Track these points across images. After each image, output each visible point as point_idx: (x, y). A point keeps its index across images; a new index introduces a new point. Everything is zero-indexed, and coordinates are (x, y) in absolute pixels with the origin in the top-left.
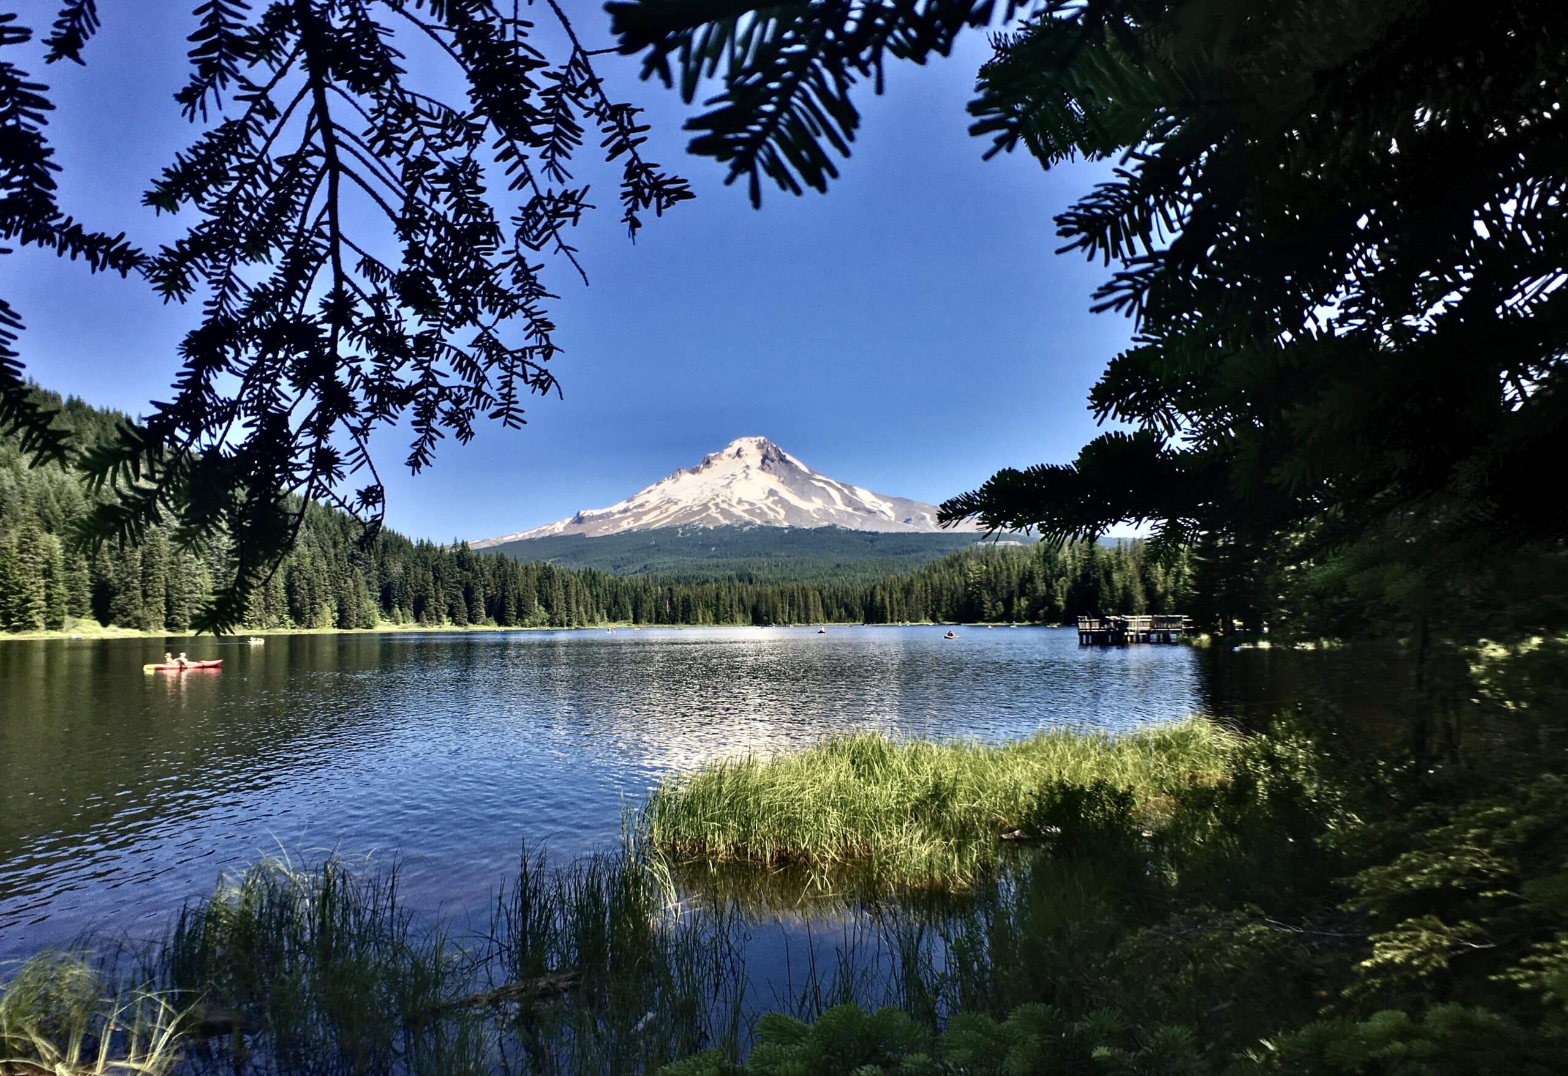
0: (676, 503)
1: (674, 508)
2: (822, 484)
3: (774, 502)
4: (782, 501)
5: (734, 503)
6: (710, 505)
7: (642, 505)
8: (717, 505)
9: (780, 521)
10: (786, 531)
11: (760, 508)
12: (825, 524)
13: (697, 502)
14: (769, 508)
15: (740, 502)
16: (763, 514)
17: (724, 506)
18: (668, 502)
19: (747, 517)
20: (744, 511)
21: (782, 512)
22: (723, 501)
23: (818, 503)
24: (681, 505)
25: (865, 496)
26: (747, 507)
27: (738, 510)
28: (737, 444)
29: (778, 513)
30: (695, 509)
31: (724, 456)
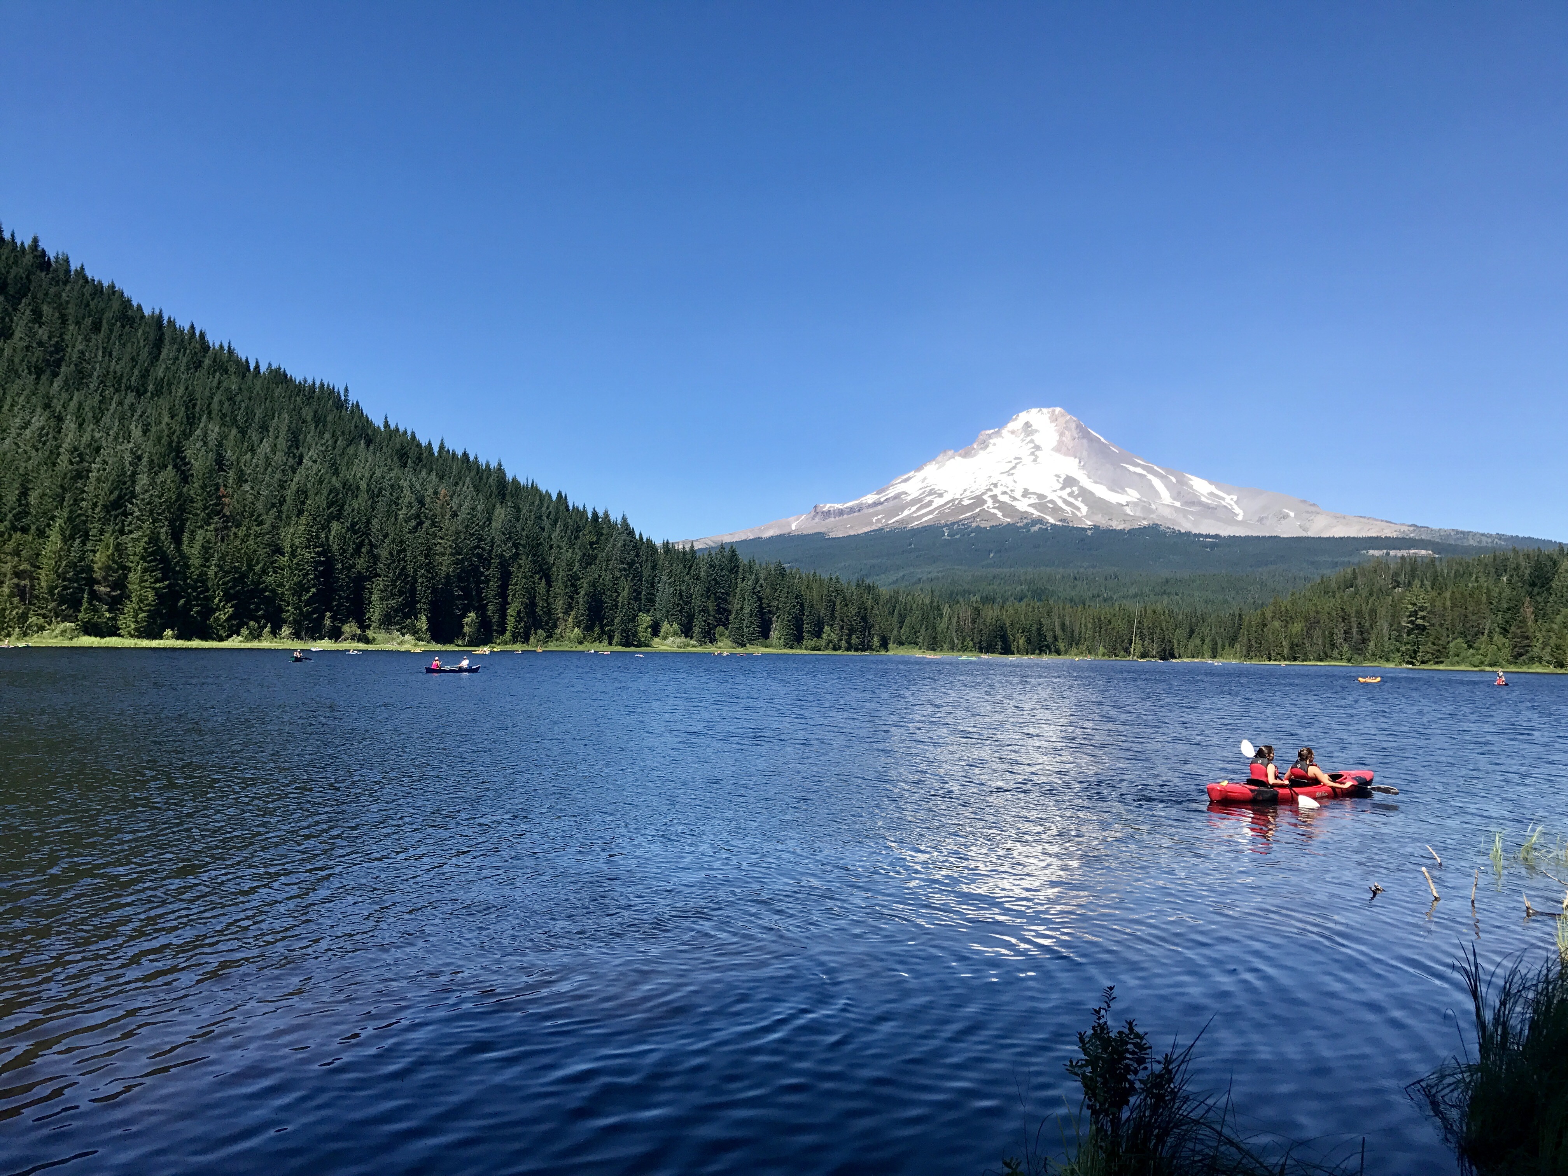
0: (941, 495)
1: (938, 502)
2: (1139, 470)
3: (1071, 494)
4: (1085, 495)
5: (1018, 494)
6: (985, 497)
7: (897, 497)
8: (994, 497)
9: (1080, 519)
10: (1089, 533)
11: (1052, 501)
12: (1145, 523)
13: (968, 493)
14: (1065, 501)
15: (1026, 493)
16: (1056, 509)
17: (1004, 498)
18: (930, 494)
19: (1036, 513)
20: (1030, 505)
21: (1084, 509)
22: (1005, 493)
23: (1133, 495)
24: (947, 498)
25: (1201, 486)
26: (1034, 500)
27: (1023, 505)
28: (1024, 417)
29: (1078, 509)
30: (966, 502)
31: (1005, 432)
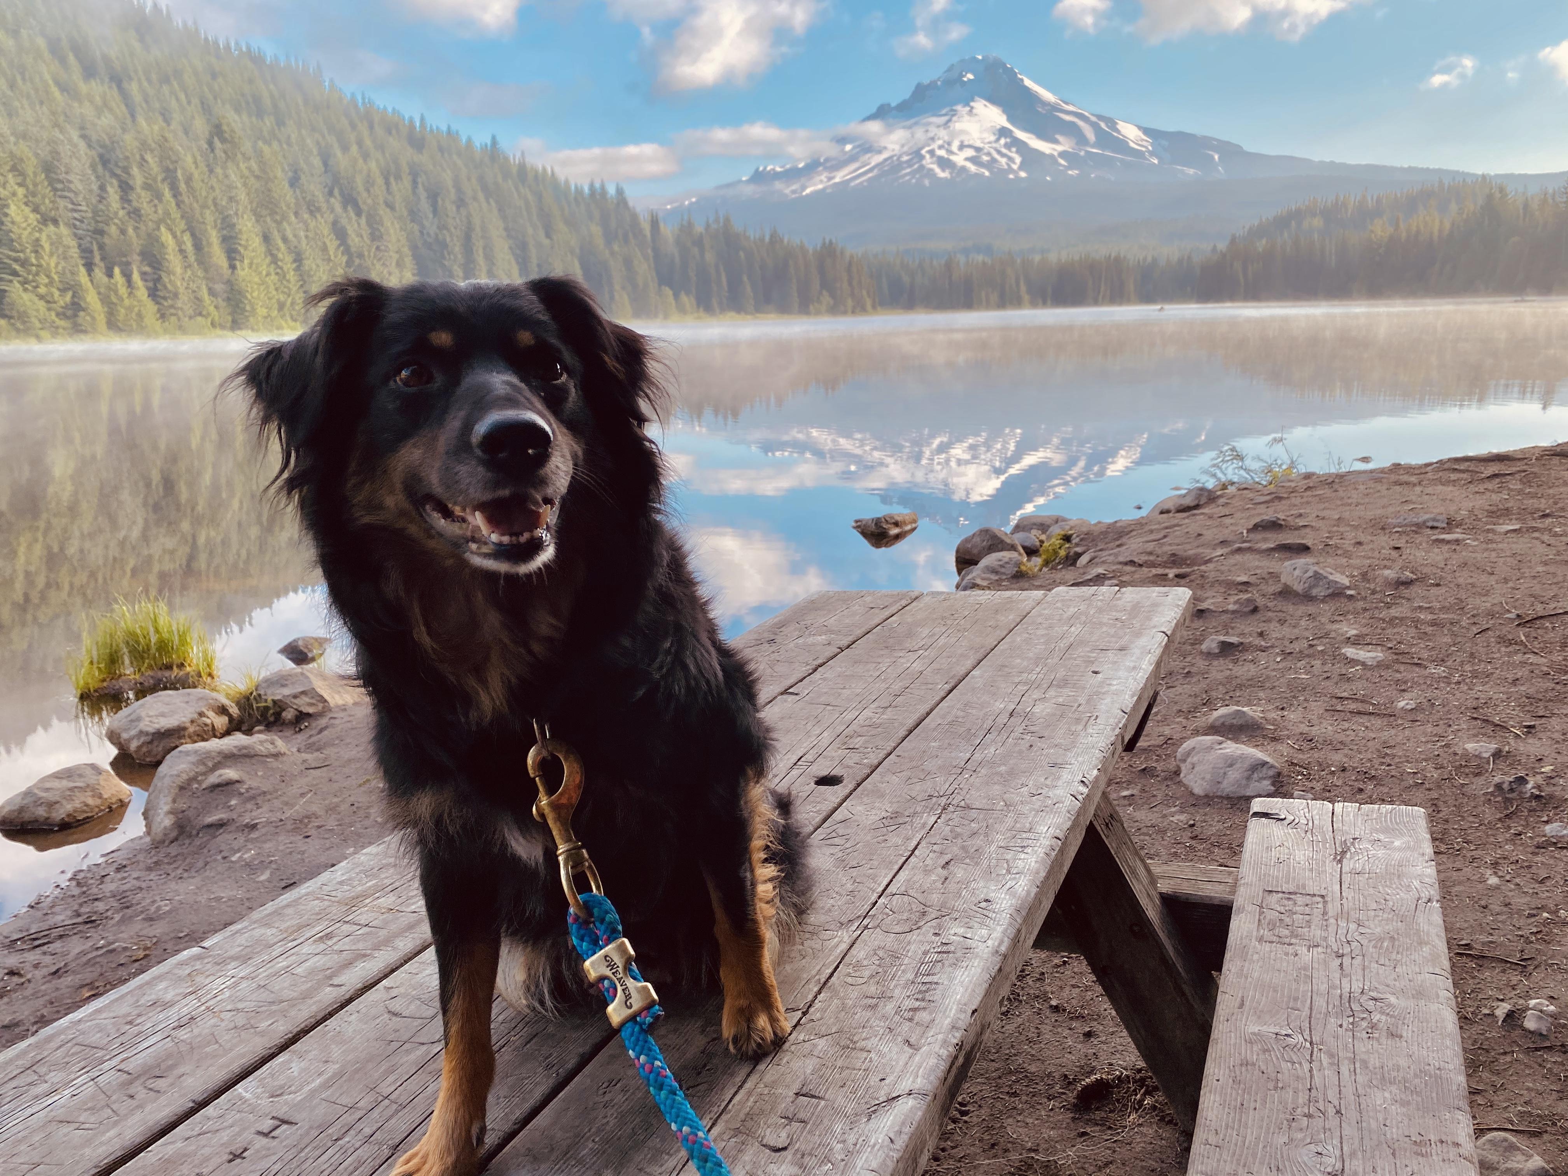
2: (1071, 118)
3: (1007, 146)
4: (1020, 146)
5: (955, 147)
6: (923, 152)
8: (932, 153)
10: (1022, 185)
11: (987, 155)
13: (905, 149)
14: (999, 152)
15: (963, 147)
16: (991, 162)
17: (942, 153)
19: (971, 168)
20: (967, 159)
21: (1017, 159)
22: (940, 147)
23: (1066, 144)
26: (971, 153)
27: (959, 159)
29: (1011, 159)
30: (905, 158)
